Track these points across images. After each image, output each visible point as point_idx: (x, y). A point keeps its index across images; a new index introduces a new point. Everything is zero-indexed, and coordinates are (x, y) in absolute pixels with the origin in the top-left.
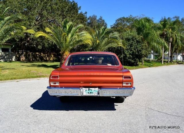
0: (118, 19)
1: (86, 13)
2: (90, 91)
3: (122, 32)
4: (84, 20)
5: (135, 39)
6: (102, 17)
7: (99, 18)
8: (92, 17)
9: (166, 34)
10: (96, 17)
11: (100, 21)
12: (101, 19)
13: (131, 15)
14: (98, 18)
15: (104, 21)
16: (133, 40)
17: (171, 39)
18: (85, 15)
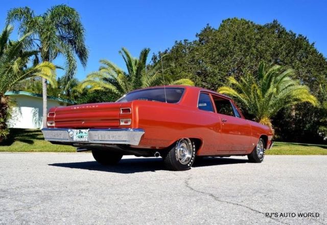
2: (81, 134)
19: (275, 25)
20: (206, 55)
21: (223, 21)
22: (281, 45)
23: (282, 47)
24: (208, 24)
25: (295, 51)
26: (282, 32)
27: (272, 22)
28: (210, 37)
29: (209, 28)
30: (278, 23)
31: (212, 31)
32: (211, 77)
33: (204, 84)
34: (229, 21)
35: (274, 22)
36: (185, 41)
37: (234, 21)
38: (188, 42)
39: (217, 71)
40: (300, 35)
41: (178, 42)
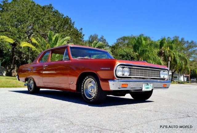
0: (119, 38)
1: (81, 29)
3: (117, 48)
4: (78, 36)
5: (129, 56)
7: (101, 37)
8: (93, 36)
9: (164, 52)
10: (97, 36)
11: (101, 40)
13: (132, 35)
14: (99, 37)
15: (105, 40)
16: (127, 57)
17: (170, 58)
18: (81, 31)
27: (49, 5)
30: (52, 6)
40: (67, 16)
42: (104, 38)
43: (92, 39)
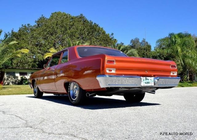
1: (112, 34)
2: (147, 81)
6: (145, 39)
7: (142, 40)
8: (134, 40)
11: (143, 43)
12: (144, 41)
14: (140, 41)
18: (112, 36)
19: (81, 17)
20: (40, 34)
21: (52, 14)
22: (84, 29)
23: (85, 30)
24: (42, 15)
25: (92, 32)
26: (85, 21)
27: (80, 15)
28: (43, 23)
29: (43, 17)
30: (83, 16)
31: (44, 19)
32: (43, 47)
33: (39, 51)
34: (56, 14)
35: (81, 15)
36: (28, 25)
37: (59, 14)
38: (30, 25)
39: (47, 43)
40: (95, 24)
41: (24, 26)
42: (146, 40)
43: (134, 43)
